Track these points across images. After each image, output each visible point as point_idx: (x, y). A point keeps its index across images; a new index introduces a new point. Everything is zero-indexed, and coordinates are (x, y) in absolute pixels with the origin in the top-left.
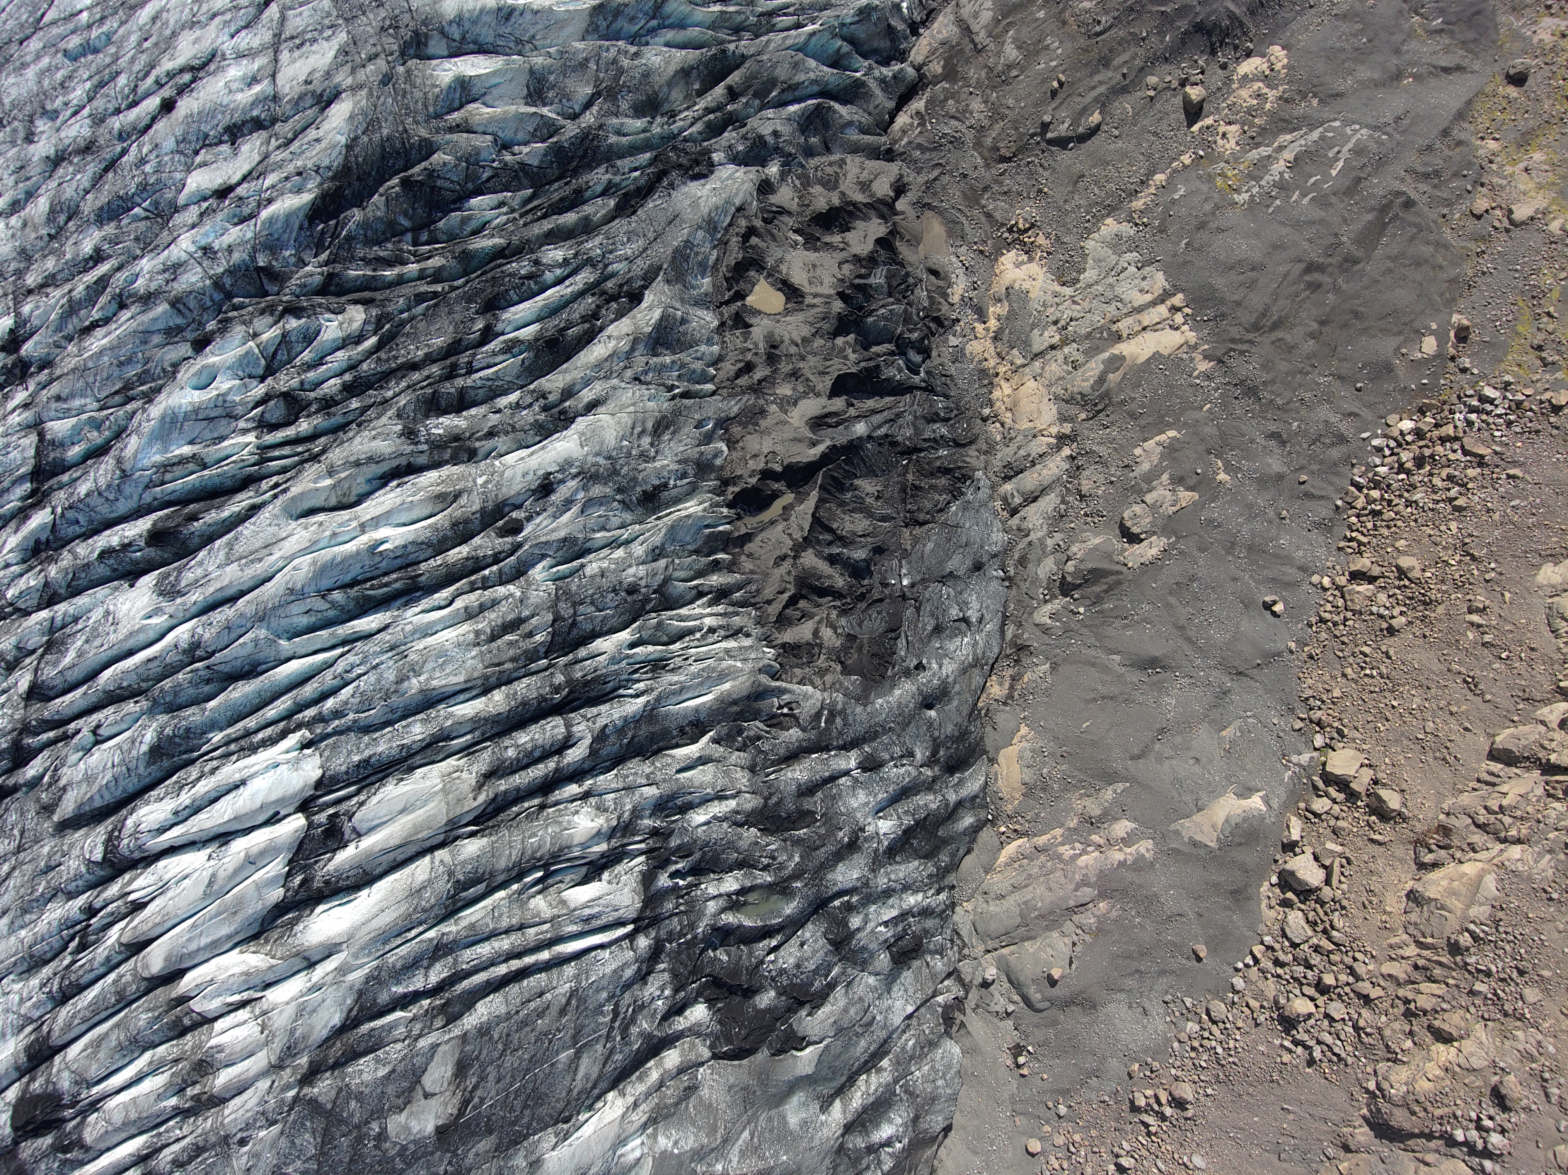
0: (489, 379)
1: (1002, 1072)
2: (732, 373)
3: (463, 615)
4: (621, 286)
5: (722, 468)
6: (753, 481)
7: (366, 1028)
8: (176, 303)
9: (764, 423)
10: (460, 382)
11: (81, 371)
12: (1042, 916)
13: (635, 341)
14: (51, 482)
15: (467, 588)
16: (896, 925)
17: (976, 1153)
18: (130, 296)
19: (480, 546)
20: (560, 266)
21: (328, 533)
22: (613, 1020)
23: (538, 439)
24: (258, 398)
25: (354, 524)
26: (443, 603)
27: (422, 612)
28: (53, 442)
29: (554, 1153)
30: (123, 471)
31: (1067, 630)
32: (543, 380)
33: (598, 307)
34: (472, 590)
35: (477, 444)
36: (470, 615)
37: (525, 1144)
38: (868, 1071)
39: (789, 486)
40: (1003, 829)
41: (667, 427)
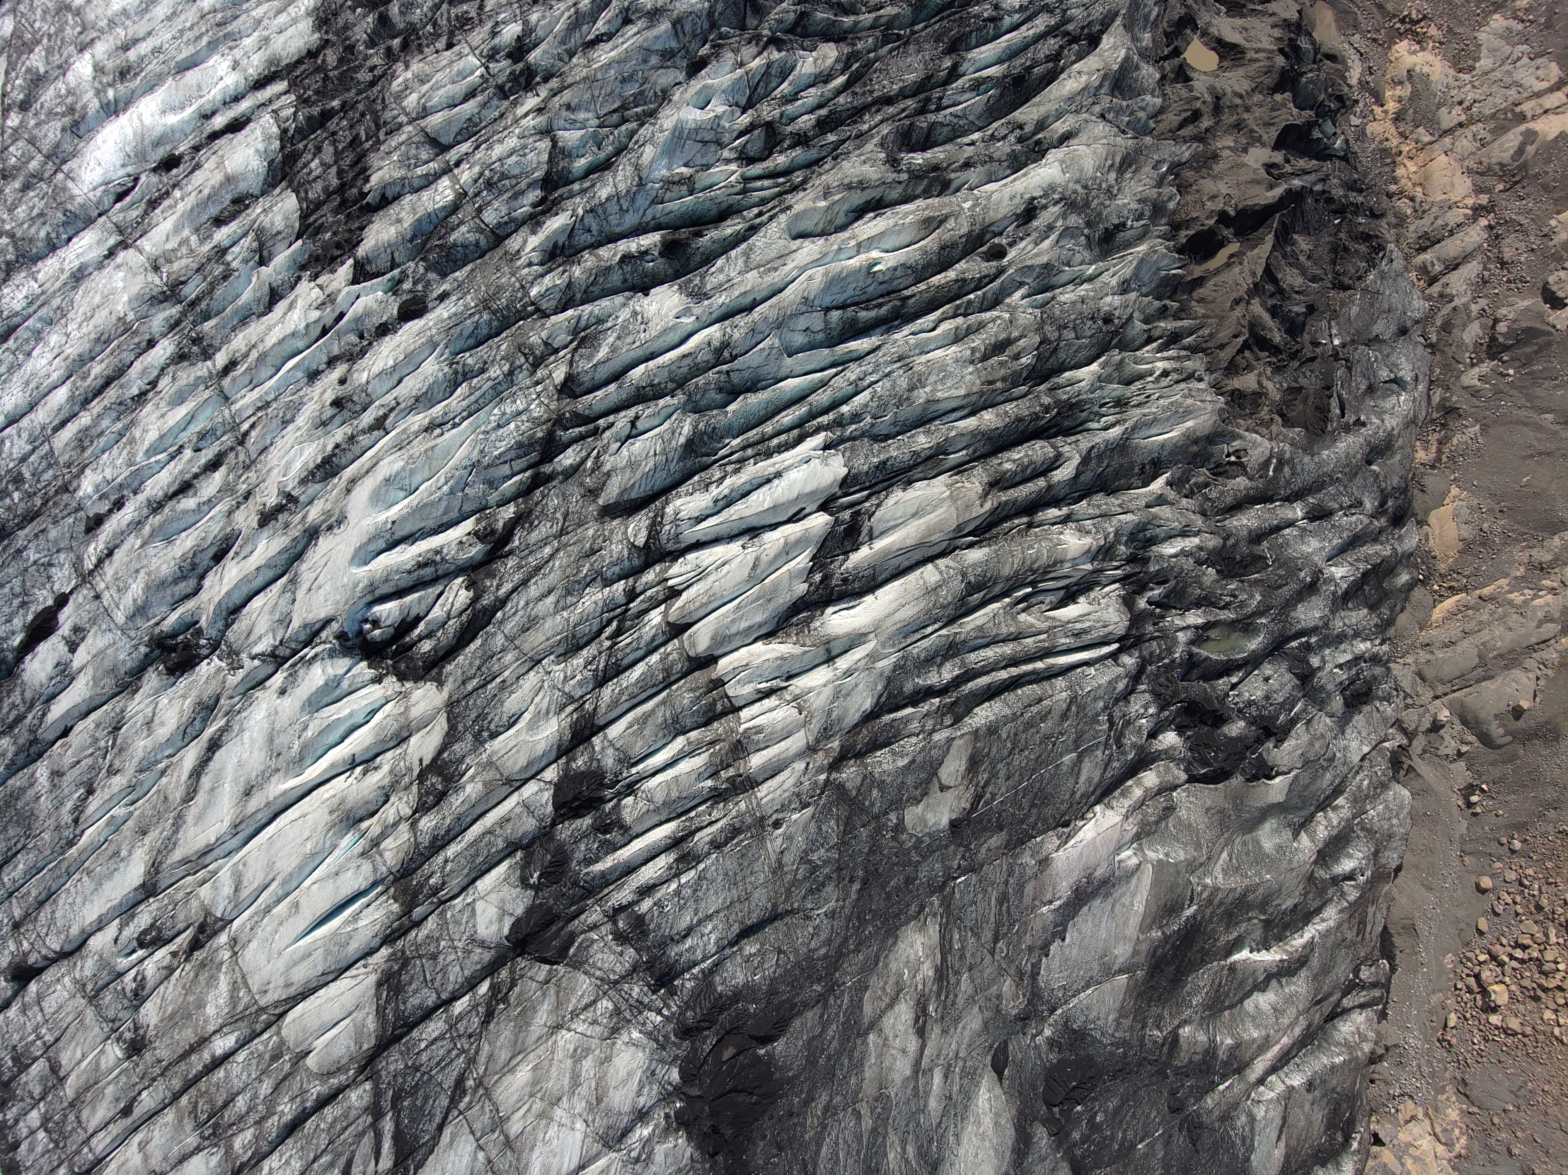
0: (956, 116)
1: (1455, 811)
2: (1175, 124)
3: (952, 336)
4: (1083, 28)
5: (1174, 212)
6: (1212, 222)
7: (887, 718)
8: (677, 23)
9: (1217, 168)
10: (932, 117)
11: (590, 81)
12: (1501, 656)
13: (1105, 77)
14: (560, 191)
15: (951, 314)
16: (1350, 669)
17: (1430, 889)
18: (636, 11)
19: (968, 270)
20: (1016, 12)
21: (835, 247)
22: (1110, 729)
23: (1008, 172)
24: (742, 128)
25: (853, 243)
26: (931, 326)
27: (913, 334)
28: (562, 151)
29: (1061, 853)
30: (640, 179)
31: (1498, 392)
32: (1016, 113)
33: (1061, 47)
34: (954, 316)
35: (953, 176)
36: (957, 338)
37: (1029, 844)
38: (1323, 809)
39: (1236, 235)
40: (1436, 587)
41: (1130, 166)
